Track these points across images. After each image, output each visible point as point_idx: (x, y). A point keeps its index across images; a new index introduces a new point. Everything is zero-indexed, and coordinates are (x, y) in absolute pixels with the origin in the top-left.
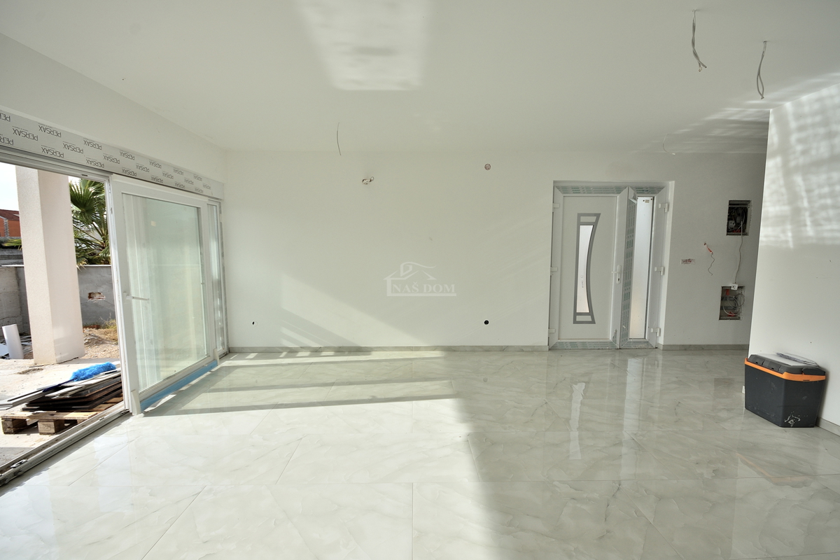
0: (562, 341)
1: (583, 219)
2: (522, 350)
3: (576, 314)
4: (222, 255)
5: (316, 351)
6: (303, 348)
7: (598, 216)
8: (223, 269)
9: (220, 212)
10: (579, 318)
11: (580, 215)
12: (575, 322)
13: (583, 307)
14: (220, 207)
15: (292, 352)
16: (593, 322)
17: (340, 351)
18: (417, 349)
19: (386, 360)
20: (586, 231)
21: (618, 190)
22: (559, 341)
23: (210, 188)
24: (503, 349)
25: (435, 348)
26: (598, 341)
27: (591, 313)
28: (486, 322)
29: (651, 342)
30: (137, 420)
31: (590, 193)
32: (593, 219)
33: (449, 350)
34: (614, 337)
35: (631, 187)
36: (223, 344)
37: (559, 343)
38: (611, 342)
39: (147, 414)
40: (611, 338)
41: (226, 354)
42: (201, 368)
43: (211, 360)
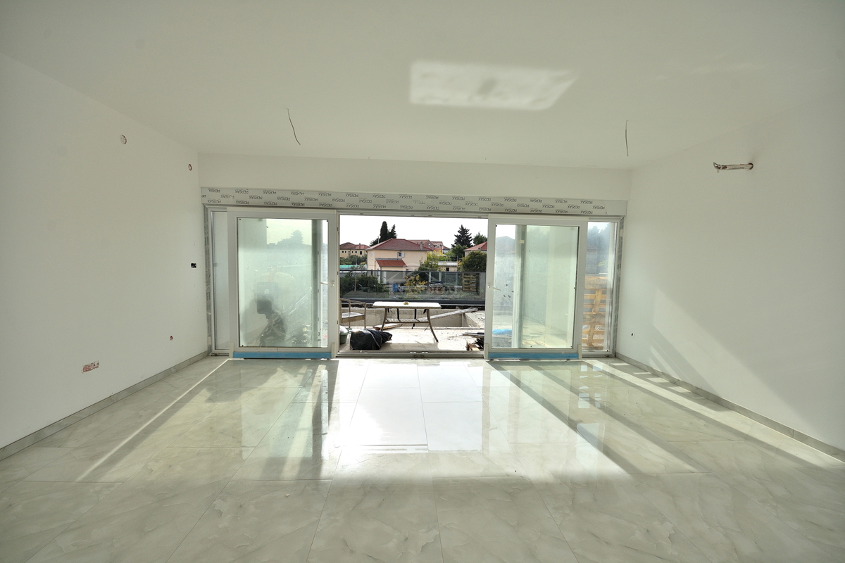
4: (619, 266)
5: (674, 383)
6: (664, 375)
8: (618, 279)
9: (622, 228)
15: (657, 374)
23: (603, 208)
30: (484, 362)
36: (610, 347)
41: (608, 357)
42: (555, 354)
43: (573, 351)
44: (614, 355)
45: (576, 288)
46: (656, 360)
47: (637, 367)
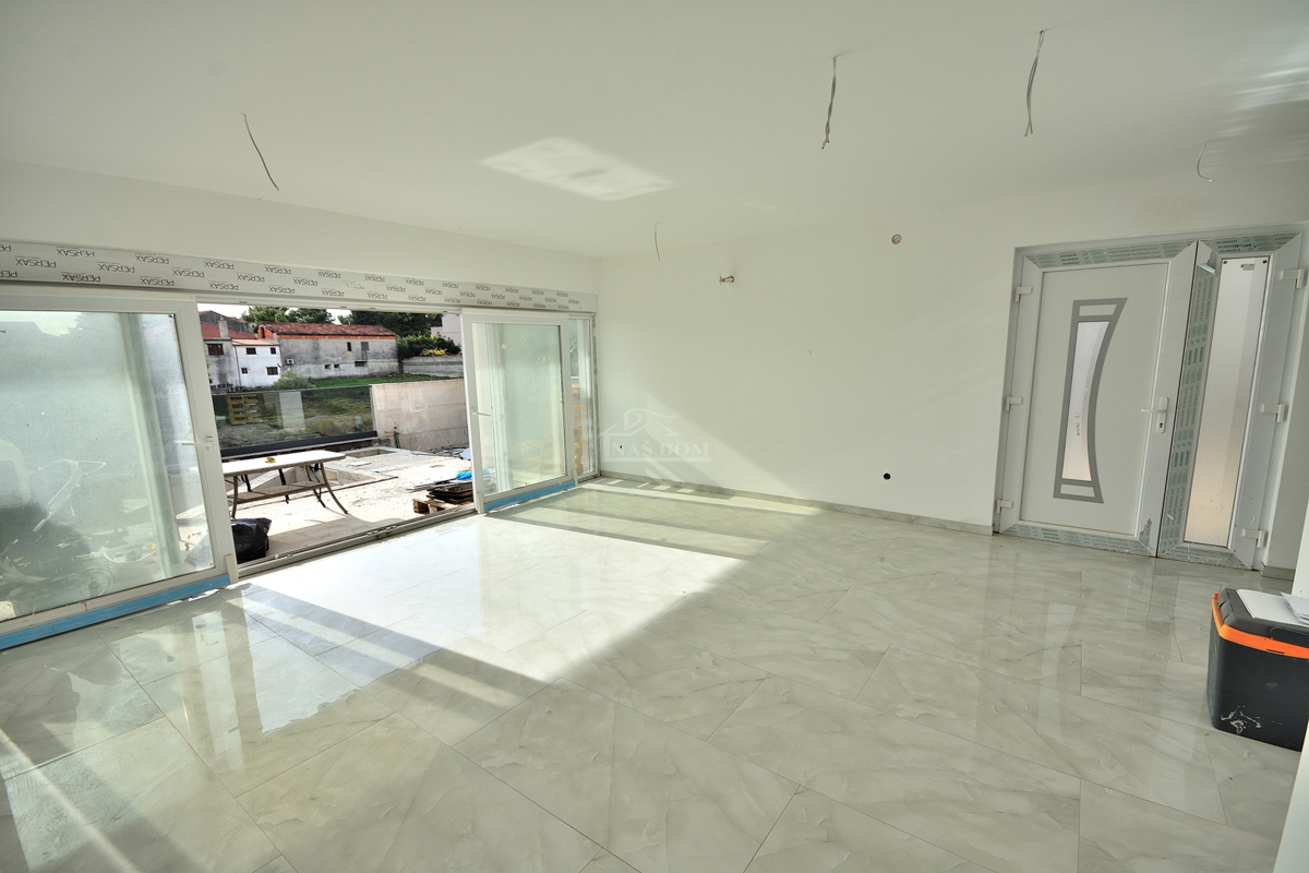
0: (1026, 523)
1: (1085, 311)
2: (943, 527)
3: (1060, 480)
4: (595, 371)
5: (676, 486)
6: (665, 481)
7: (1120, 303)
8: (596, 386)
9: (594, 326)
10: (1065, 489)
11: (1077, 304)
12: (1057, 494)
13: (1077, 468)
14: (594, 321)
15: (654, 483)
16: (1098, 498)
17: (702, 489)
18: (789, 500)
19: (756, 510)
20: (1091, 334)
21: (1171, 249)
22: (1021, 523)
23: (578, 302)
24: (912, 520)
25: (812, 503)
26: (1104, 534)
27: (1094, 483)
28: (887, 476)
29: (1238, 556)
30: (480, 518)
31: (1103, 261)
32: (1109, 310)
33: (832, 509)
34: (1145, 533)
35: (1206, 242)
36: (594, 466)
37: (1021, 526)
38: (1135, 542)
39: (488, 515)
40: (1136, 536)
41: (595, 477)
42: (553, 486)
43: (569, 479)
44: (600, 475)
45: (563, 402)
46: (652, 466)
47: (633, 480)
